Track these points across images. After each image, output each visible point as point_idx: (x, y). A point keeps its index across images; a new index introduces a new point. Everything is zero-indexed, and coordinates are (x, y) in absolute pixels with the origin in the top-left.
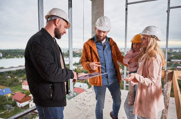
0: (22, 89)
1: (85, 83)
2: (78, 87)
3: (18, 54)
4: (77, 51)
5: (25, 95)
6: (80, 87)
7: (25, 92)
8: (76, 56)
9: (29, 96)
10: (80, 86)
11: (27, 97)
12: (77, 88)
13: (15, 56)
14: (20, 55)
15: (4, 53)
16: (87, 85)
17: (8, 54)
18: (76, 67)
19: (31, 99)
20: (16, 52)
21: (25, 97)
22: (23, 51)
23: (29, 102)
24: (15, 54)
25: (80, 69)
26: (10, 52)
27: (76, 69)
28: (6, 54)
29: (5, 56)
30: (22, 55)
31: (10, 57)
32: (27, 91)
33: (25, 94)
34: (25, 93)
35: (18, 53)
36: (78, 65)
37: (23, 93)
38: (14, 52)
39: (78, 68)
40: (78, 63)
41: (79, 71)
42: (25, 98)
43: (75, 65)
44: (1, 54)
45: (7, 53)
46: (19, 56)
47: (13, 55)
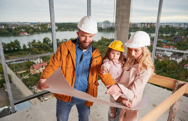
3: (71, 28)
13: (68, 29)
14: (72, 28)
15: (59, 26)
17: (62, 28)
20: (69, 26)
22: (74, 25)
24: (68, 27)
26: (64, 26)
28: (60, 27)
29: (60, 29)
30: (73, 29)
31: (64, 30)
35: (71, 26)
38: (67, 26)
44: (57, 27)
45: (62, 26)
46: (71, 30)
47: (66, 28)
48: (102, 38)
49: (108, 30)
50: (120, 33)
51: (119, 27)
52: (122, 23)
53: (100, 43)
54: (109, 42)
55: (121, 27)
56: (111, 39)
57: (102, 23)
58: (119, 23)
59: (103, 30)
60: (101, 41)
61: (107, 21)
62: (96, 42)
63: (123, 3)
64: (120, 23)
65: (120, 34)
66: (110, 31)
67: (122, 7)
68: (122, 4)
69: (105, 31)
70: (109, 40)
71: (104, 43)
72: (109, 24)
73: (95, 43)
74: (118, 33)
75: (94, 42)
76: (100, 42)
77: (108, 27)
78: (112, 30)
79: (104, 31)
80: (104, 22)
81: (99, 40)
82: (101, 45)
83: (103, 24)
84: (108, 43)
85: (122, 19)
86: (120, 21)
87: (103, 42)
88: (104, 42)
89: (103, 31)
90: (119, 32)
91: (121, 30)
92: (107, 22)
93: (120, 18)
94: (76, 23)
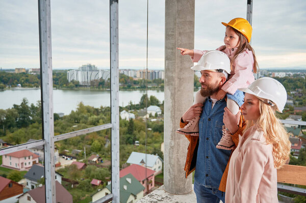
0: (1, 166)
1: (155, 154)
2: (138, 162)
4: (135, 76)
5: (10, 181)
6: (141, 164)
7: (8, 174)
8: (134, 89)
9: (20, 183)
10: (142, 162)
11: (14, 185)
12: (133, 165)
16: (159, 160)
18: (133, 116)
19: (22, 192)
21: (9, 185)
23: (19, 198)
25: (141, 120)
27: (131, 120)
32: (13, 172)
33: (10, 178)
34: (8, 177)
36: (138, 109)
37: (5, 176)
39: (136, 116)
40: (137, 105)
41: (140, 124)
42: (8, 187)
43: (130, 109)
48: (81, 105)
49: (93, 86)
50: (179, 90)
51: (176, 79)
52: (181, 70)
53: (76, 119)
54: (98, 115)
55: (180, 79)
56: (102, 107)
57: (78, 71)
58: (175, 71)
59: (81, 86)
60: (78, 113)
61: (90, 66)
62: (65, 117)
63: (181, 31)
64: (177, 71)
65: (179, 93)
66: (99, 88)
67: (180, 38)
68: (180, 34)
69: (86, 88)
70: (97, 110)
71: (86, 119)
72: (94, 73)
73: (62, 118)
74: (173, 92)
75: (60, 116)
76: (76, 116)
77: (93, 79)
78: (103, 87)
79: (83, 88)
80: (83, 69)
81: (72, 111)
82: (78, 123)
83: (80, 73)
84: (95, 117)
85: (181, 62)
86: (178, 67)
87: (83, 117)
88: (85, 116)
89: (82, 90)
90: (175, 88)
91: (180, 85)
92: (91, 68)
93: (177, 61)
94: (8, 70)
